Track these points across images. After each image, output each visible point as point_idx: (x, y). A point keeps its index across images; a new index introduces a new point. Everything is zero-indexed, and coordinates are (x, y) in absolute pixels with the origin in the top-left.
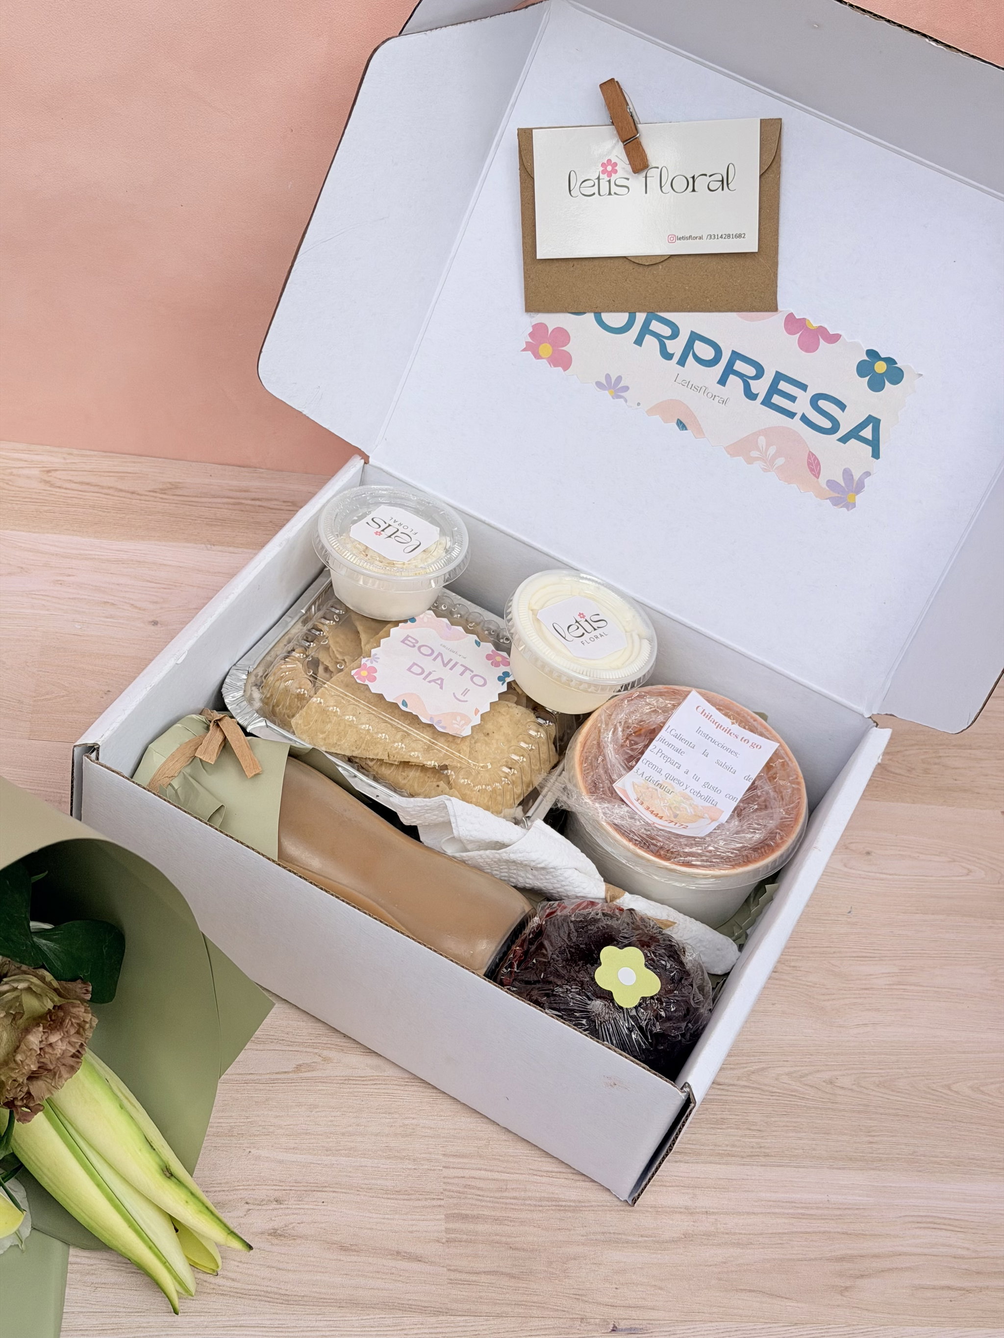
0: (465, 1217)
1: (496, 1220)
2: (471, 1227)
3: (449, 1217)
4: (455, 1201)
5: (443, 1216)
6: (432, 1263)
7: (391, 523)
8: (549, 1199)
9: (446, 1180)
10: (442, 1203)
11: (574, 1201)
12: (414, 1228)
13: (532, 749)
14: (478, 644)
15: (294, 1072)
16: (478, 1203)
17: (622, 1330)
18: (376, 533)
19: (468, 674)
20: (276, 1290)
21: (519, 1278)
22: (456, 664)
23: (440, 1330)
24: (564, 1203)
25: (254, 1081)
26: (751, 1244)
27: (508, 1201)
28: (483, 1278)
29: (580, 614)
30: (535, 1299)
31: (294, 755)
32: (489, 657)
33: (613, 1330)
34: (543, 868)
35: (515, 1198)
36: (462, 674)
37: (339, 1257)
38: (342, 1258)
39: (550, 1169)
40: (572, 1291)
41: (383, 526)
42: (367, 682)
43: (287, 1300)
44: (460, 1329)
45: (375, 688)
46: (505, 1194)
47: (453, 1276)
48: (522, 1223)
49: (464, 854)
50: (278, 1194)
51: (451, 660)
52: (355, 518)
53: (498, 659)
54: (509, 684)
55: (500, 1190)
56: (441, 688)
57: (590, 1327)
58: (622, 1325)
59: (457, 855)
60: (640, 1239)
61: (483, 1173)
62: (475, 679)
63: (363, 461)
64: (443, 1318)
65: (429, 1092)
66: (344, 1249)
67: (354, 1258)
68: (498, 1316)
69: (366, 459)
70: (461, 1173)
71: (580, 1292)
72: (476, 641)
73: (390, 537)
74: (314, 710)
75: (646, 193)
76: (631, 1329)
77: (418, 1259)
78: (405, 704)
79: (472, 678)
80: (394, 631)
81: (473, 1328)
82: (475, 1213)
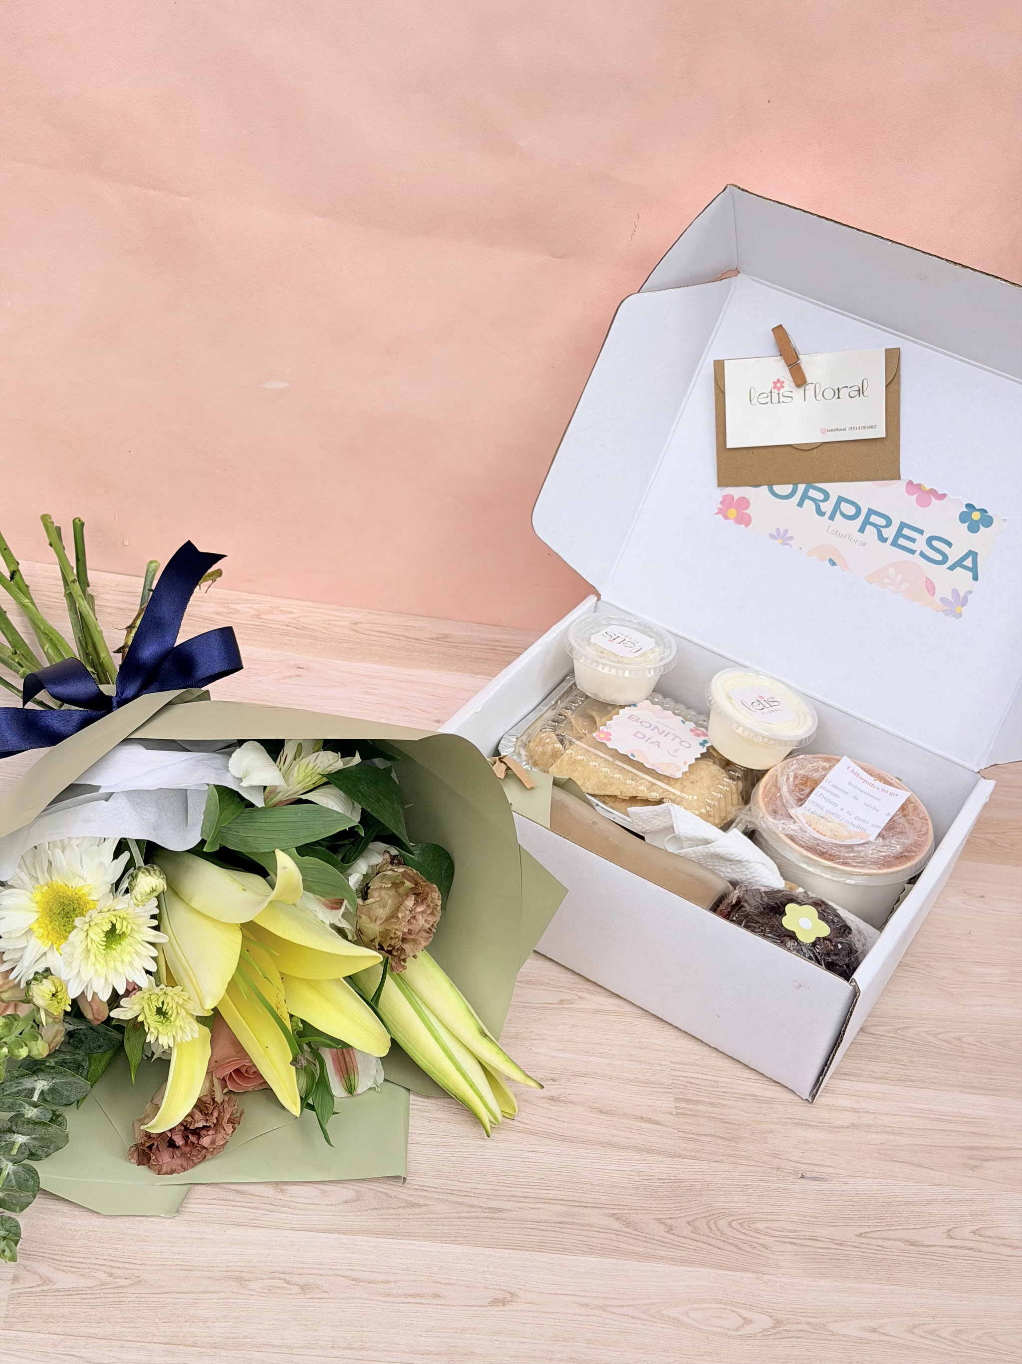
0: (688, 1101)
1: (711, 1104)
2: (693, 1107)
3: (676, 1100)
4: (681, 1090)
5: (673, 1099)
6: (666, 1126)
7: (620, 635)
8: (749, 1095)
9: (673, 1077)
10: (671, 1091)
11: (769, 1098)
12: (652, 1104)
13: (726, 790)
14: (684, 723)
15: (558, 1004)
16: (697, 1093)
17: (808, 1178)
18: (610, 640)
19: (677, 740)
20: (556, 1132)
21: (730, 1140)
22: (668, 733)
23: (675, 1166)
24: (761, 1098)
25: (532, 1008)
26: (902, 1134)
27: (719, 1093)
28: (704, 1138)
29: (760, 697)
30: (743, 1154)
31: (557, 783)
32: (691, 730)
33: (801, 1177)
34: (739, 861)
35: (724, 1092)
36: (673, 739)
37: (599, 1117)
38: (601, 1117)
39: (749, 1077)
40: (770, 1152)
41: (614, 637)
42: (604, 741)
43: (564, 1139)
44: (690, 1167)
45: (610, 745)
46: (716, 1089)
47: (682, 1134)
48: (731, 1108)
49: (681, 851)
50: (553, 1076)
51: (664, 731)
52: (593, 632)
53: (699, 732)
54: (708, 748)
55: (713, 1087)
56: (659, 747)
57: (784, 1174)
58: (808, 1175)
59: (676, 852)
60: (819, 1124)
61: (700, 1076)
62: (683, 743)
63: (596, 598)
64: (677, 1159)
65: (657, 1023)
66: (601, 1112)
67: (611, 1119)
68: (716, 1161)
69: (599, 596)
70: (684, 1074)
71: (776, 1152)
72: (682, 721)
73: (620, 643)
74: (565, 762)
75: (805, 400)
76: (815, 1178)
77: (657, 1123)
78: (633, 755)
79: (680, 743)
80: (621, 711)
81: (698, 1167)
82: (696, 1099)
